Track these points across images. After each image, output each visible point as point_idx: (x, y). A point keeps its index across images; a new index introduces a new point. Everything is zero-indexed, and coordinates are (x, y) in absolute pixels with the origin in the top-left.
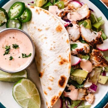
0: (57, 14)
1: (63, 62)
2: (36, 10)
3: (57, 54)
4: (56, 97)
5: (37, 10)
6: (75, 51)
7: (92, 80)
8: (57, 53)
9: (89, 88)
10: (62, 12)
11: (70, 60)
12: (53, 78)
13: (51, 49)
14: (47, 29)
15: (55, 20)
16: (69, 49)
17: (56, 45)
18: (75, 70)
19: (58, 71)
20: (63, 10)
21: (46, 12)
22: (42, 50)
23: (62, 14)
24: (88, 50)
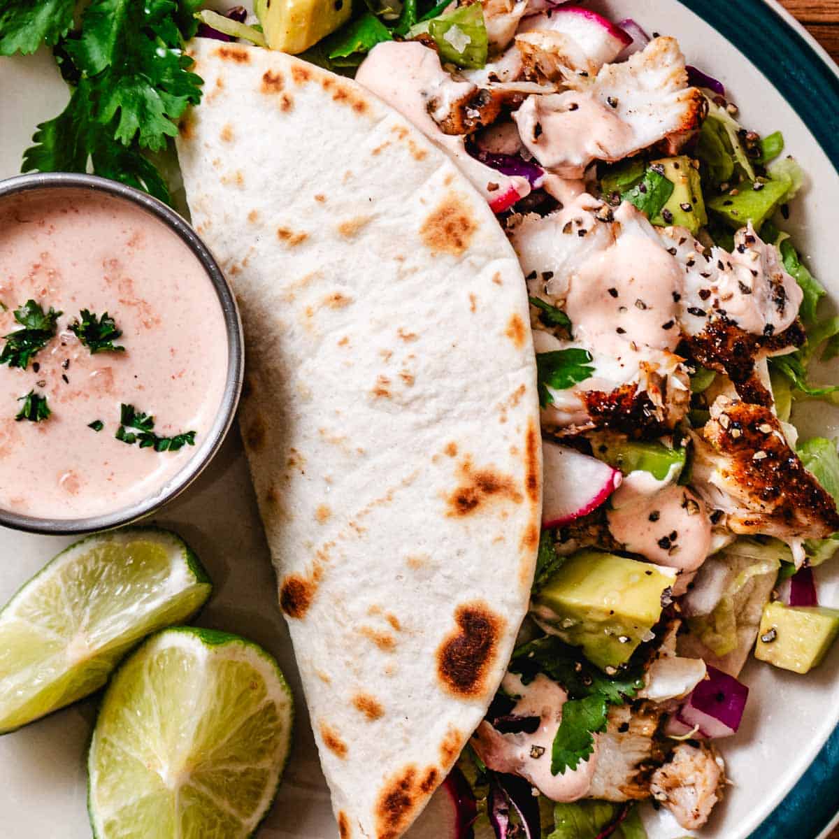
0: (431, 107)
1: (479, 492)
2: (267, 77)
3: (428, 434)
4: (421, 777)
5: (272, 81)
6: (572, 411)
7: (708, 639)
8: (430, 423)
9: (679, 702)
10: (475, 98)
11: (532, 482)
12: (394, 622)
13: (381, 393)
14: (351, 232)
15: (420, 156)
16: (523, 389)
17: (424, 360)
18: (571, 557)
19: (436, 568)
20: (479, 78)
21: (341, 96)
22: (307, 399)
23: (474, 113)
24: (680, 398)
